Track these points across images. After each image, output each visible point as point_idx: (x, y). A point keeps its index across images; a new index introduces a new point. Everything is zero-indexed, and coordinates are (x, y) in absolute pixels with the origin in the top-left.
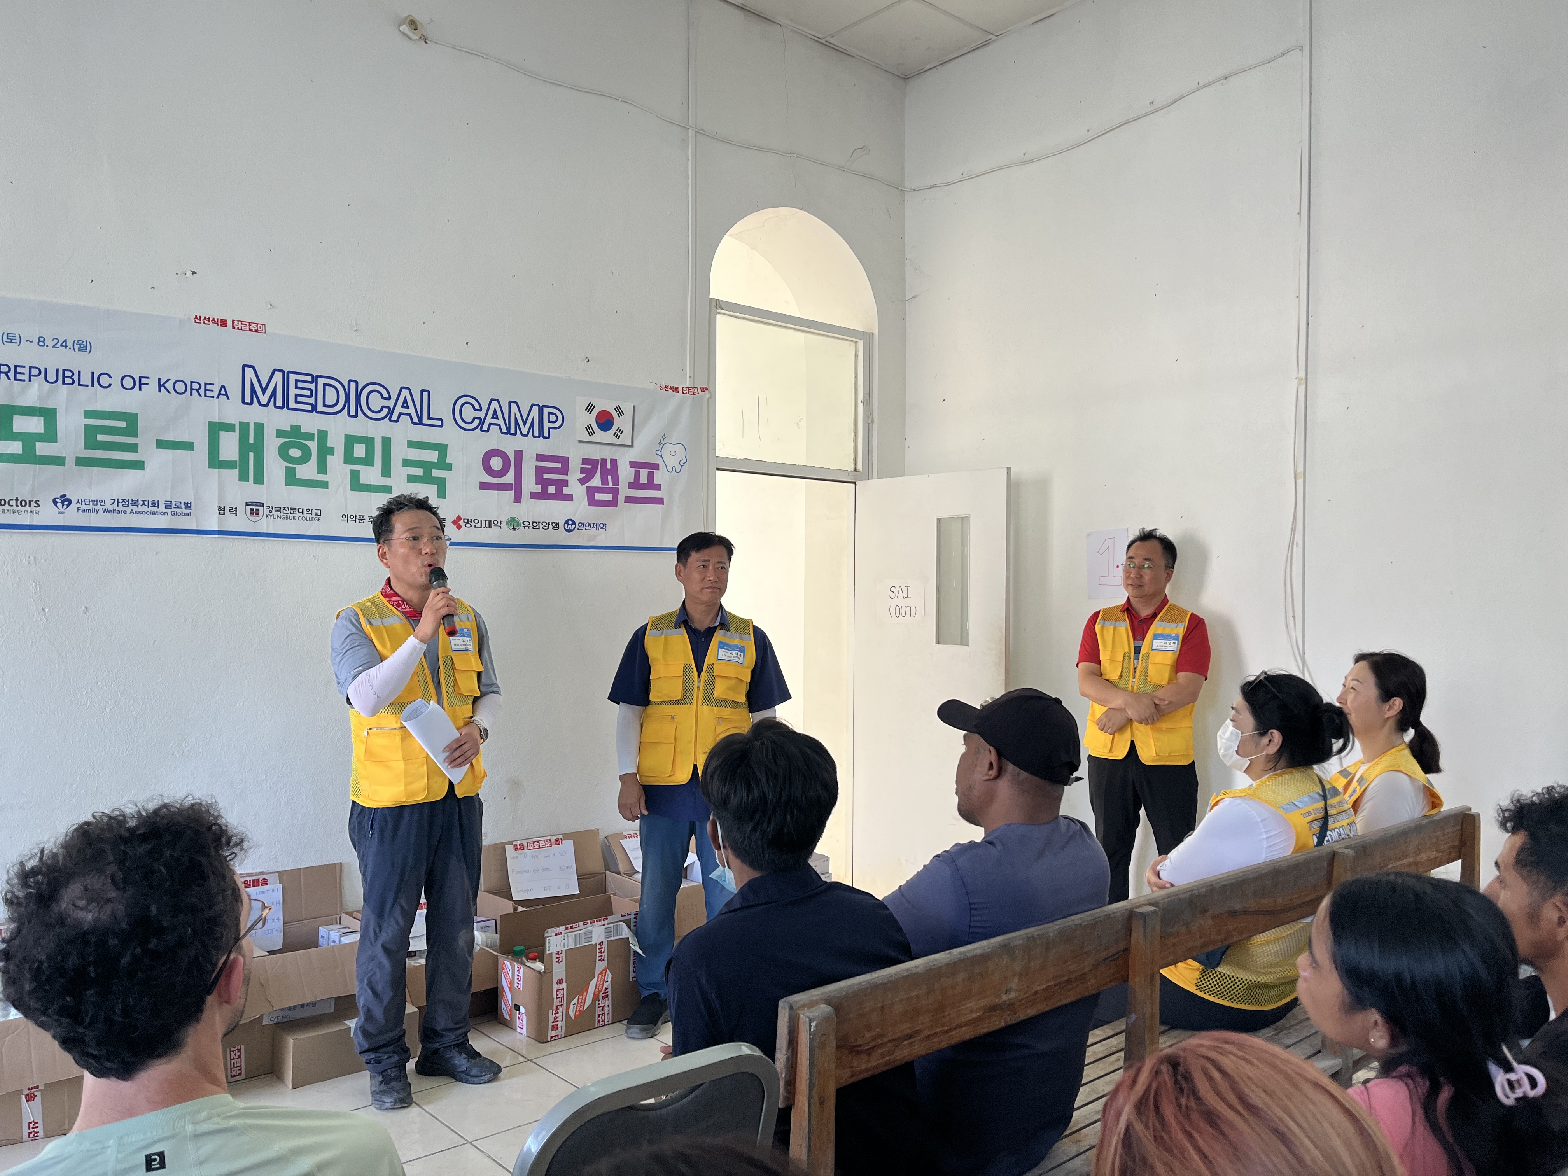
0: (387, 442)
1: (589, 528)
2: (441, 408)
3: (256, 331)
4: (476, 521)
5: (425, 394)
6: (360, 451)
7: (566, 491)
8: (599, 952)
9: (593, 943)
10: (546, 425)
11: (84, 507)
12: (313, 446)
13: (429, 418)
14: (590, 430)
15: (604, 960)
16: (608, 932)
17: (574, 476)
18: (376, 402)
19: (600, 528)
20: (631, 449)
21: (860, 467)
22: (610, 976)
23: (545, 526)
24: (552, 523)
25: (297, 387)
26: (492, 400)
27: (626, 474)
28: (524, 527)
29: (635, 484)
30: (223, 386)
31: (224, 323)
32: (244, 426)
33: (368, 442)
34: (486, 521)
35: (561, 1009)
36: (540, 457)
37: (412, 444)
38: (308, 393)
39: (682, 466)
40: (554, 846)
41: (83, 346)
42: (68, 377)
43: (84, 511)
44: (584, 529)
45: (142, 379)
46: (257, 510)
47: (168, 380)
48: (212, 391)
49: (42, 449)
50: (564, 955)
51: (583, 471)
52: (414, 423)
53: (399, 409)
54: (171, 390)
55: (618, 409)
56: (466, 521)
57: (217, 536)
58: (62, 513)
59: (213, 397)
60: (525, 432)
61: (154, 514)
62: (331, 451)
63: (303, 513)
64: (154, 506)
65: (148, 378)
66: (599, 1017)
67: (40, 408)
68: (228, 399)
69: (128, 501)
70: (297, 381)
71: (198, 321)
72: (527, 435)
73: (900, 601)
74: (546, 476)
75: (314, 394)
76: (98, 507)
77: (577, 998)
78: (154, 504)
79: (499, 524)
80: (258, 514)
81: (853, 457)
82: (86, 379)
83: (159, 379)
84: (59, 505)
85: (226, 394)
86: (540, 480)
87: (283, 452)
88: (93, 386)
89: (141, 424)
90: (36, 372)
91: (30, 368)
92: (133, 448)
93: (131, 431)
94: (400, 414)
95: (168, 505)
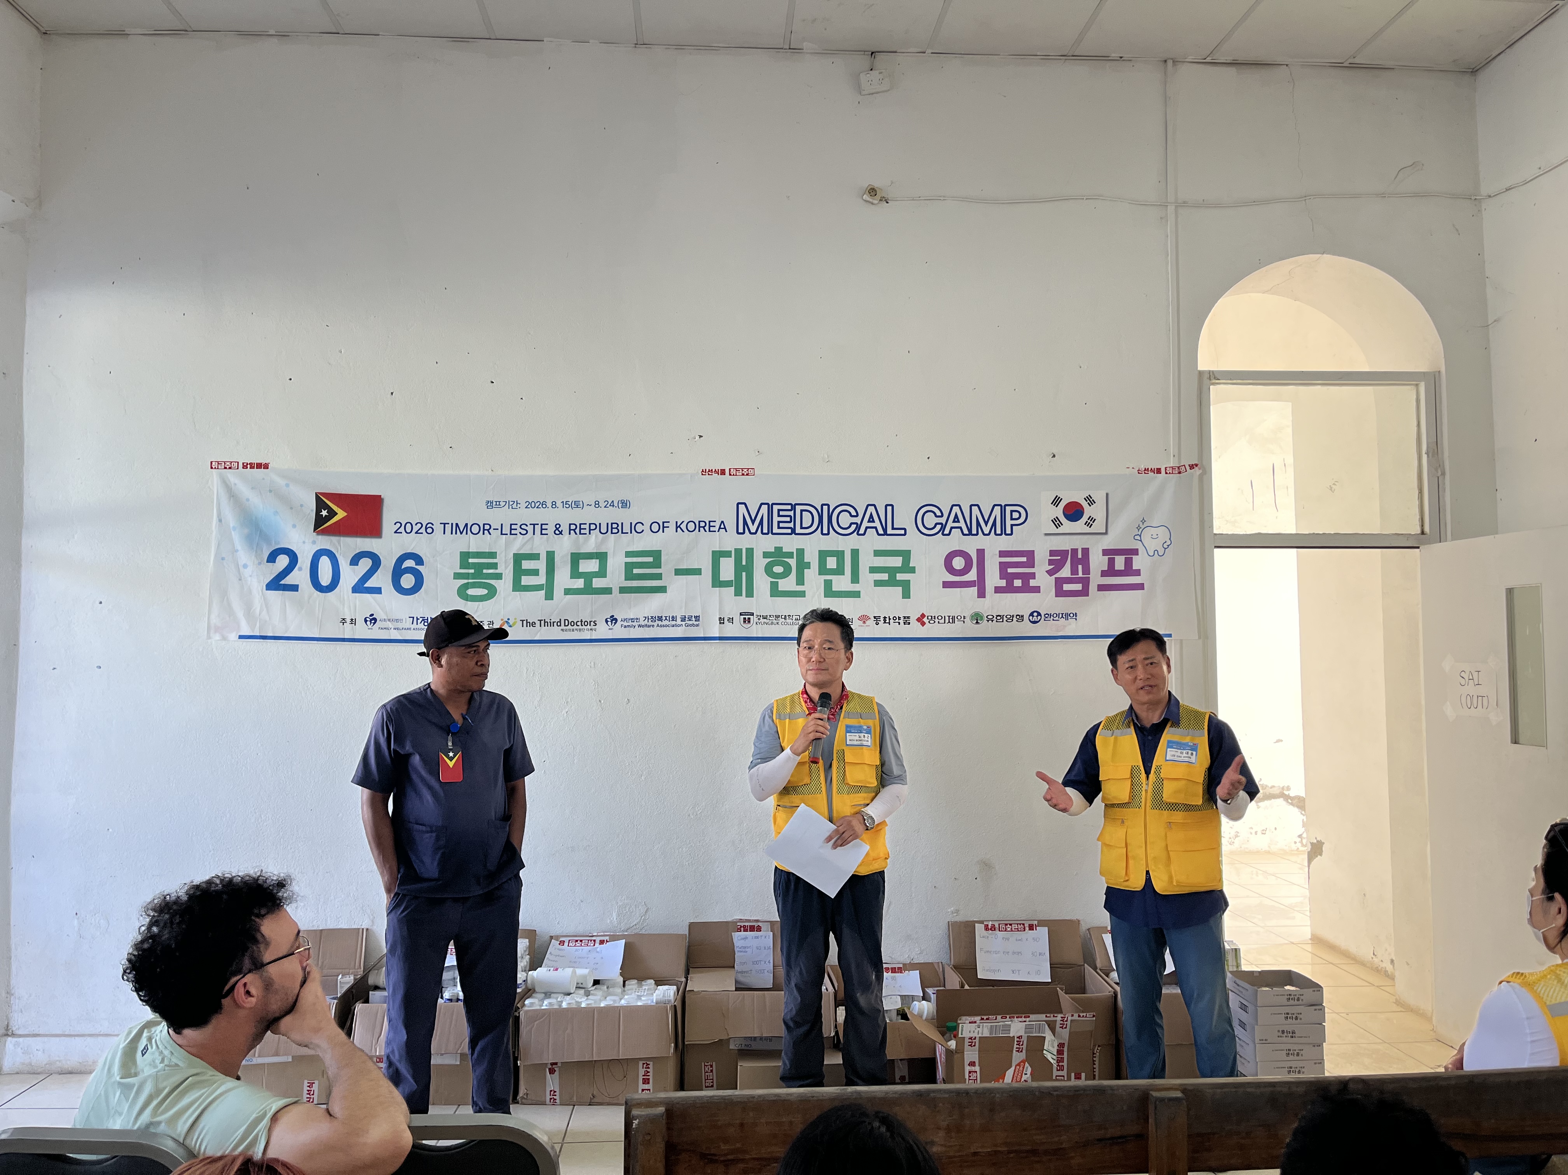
0: (855, 553)
1: (1057, 618)
2: (904, 518)
3: (747, 475)
4: (940, 618)
5: (889, 508)
6: (832, 563)
7: (1032, 583)
8: (1017, 1044)
9: (1012, 1035)
10: (1009, 522)
11: (625, 624)
12: (793, 562)
13: (893, 528)
14: (1057, 522)
15: (1022, 1051)
16: (1029, 1028)
17: (1041, 568)
18: (845, 520)
19: (1069, 617)
20: (1106, 536)
21: (1427, 529)
22: (1029, 1071)
23: (1009, 619)
25: (779, 516)
26: (953, 506)
27: (1098, 562)
28: (988, 621)
29: (1111, 571)
30: (722, 522)
31: (723, 472)
32: (738, 552)
33: (839, 555)
34: (949, 616)
36: (1002, 554)
37: (878, 553)
38: (788, 519)
40: (1027, 931)
41: (625, 504)
42: (615, 528)
43: (625, 627)
45: (665, 523)
46: (749, 619)
47: (683, 522)
48: (715, 526)
49: (597, 583)
50: (976, 1041)
51: (1051, 562)
52: (879, 534)
53: (865, 524)
54: (685, 529)
56: (930, 618)
57: (718, 641)
59: (715, 531)
60: (987, 532)
61: (673, 626)
62: (808, 565)
63: (785, 618)
64: (673, 620)
65: (669, 522)
67: (596, 553)
68: (726, 531)
69: (655, 618)
70: (779, 510)
71: (704, 473)
72: (989, 534)
73: (1471, 689)
74: (1010, 570)
75: (793, 519)
76: (635, 624)
78: (674, 618)
79: (962, 619)
80: (749, 622)
81: (1418, 517)
82: (627, 529)
83: (677, 522)
84: (609, 623)
85: (725, 528)
86: (1003, 574)
87: (768, 570)
88: (631, 533)
89: (663, 558)
90: (594, 527)
91: (590, 524)
92: (659, 577)
93: (657, 564)
94: (867, 528)
95: (683, 619)
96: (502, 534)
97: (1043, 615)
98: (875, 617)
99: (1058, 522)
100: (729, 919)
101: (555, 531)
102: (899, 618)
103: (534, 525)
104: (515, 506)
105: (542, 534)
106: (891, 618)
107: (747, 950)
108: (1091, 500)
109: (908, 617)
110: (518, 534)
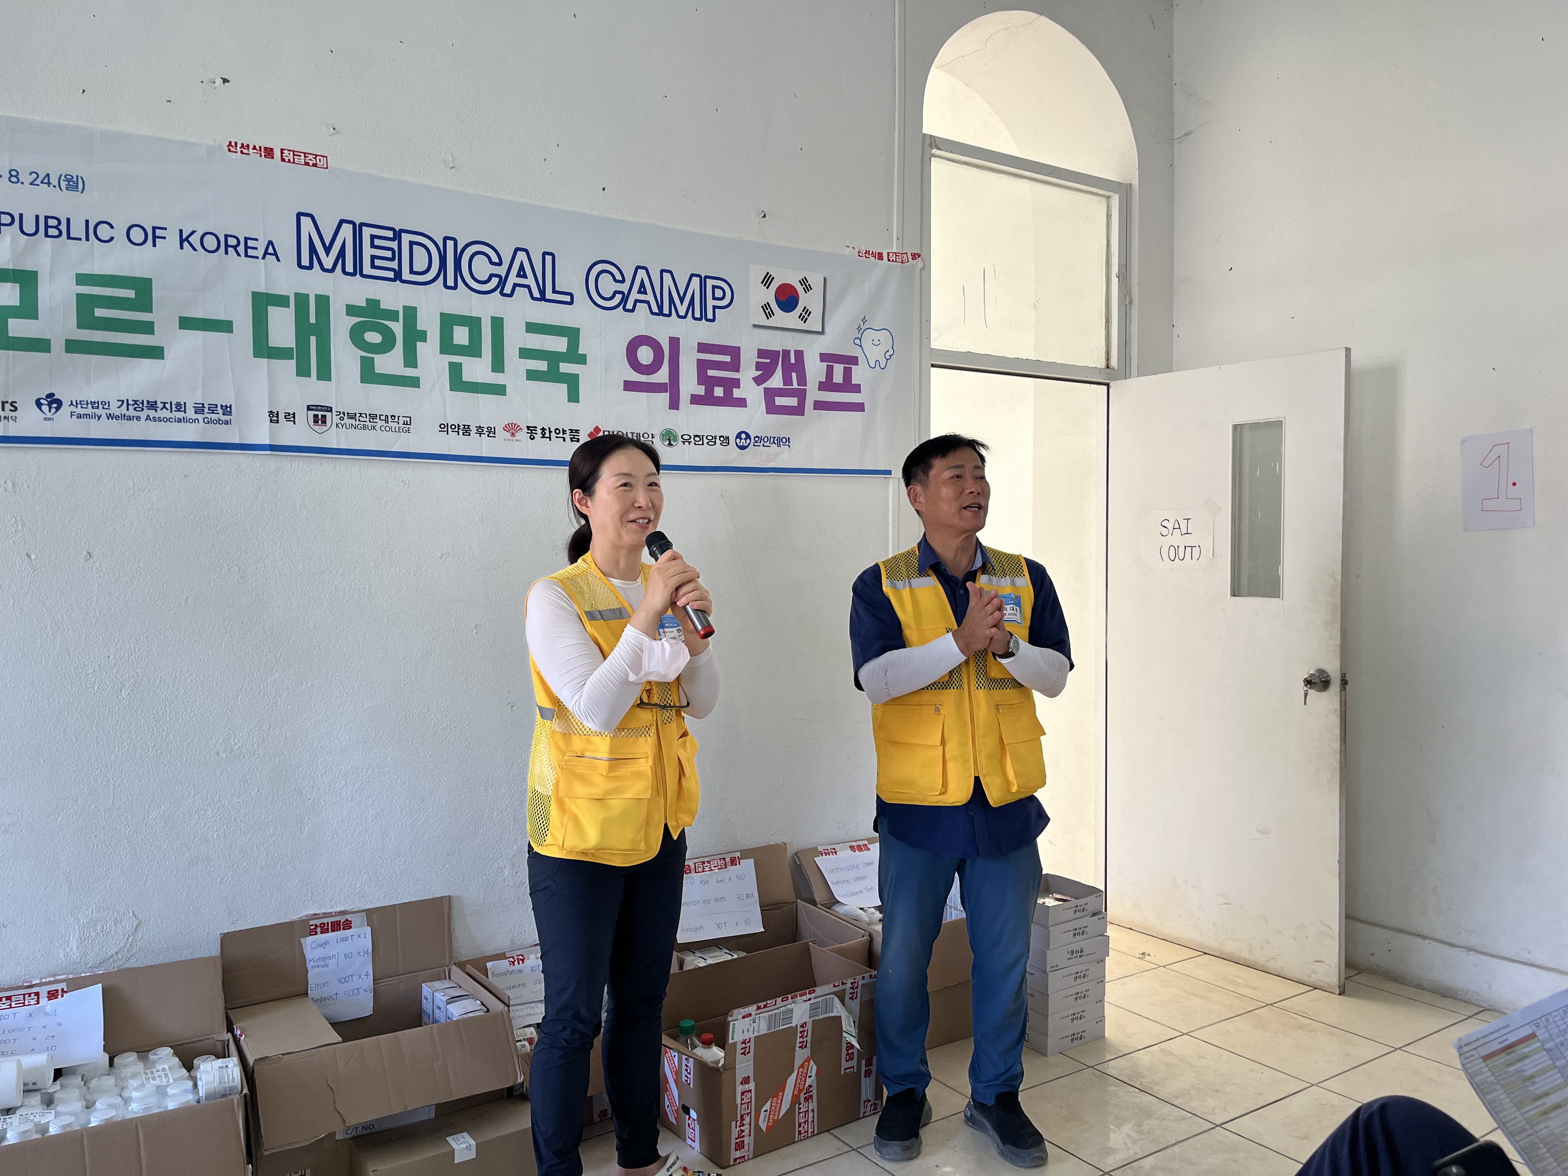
0: (498, 324)
2: (569, 278)
3: (315, 165)
5: (549, 258)
6: (461, 336)
7: (737, 393)
8: (800, 1037)
9: (793, 1025)
10: (710, 303)
11: (80, 410)
12: (397, 328)
13: (554, 292)
14: (767, 310)
15: (806, 1047)
16: (814, 1008)
17: (747, 373)
19: (781, 443)
20: (822, 337)
21: (1114, 363)
22: (815, 1068)
23: (710, 441)
24: (720, 437)
25: (373, 246)
26: (638, 268)
27: (815, 370)
28: (684, 442)
29: (827, 385)
30: (270, 243)
31: (269, 153)
32: (302, 300)
33: (473, 324)
35: (747, 1119)
36: (703, 348)
37: (532, 328)
38: (389, 254)
39: (887, 359)
40: (730, 868)
41: (73, 184)
42: (52, 226)
43: (79, 416)
44: (761, 445)
45: (157, 231)
46: (324, 417)
47: (193, 232)
48: (256, 249)
49: (17, 328)
50: (752, 1044)
51: (759, 366)
52: (533, 298)
53: (513, 279)
54: (198, 245)
55: (804, 282)
57: (269, 452)
58: (50, 419)
59: (257, 258)
60: (682, 313)
61: (179, 421)
62: (423, 336)
63: (386, 421)
64: (179, 410)
65: (165, 229)
66: (800, 1126)
67: (13, 270)
68: (278, 260)
69: (142, 403)
70: (373, 237)
71: (232, 149)
72: (685, 317)
73: (1177, 539)
74: (711, 373)
75: (397, 255)
76: (100, 411)
77: (769, 1102)
78: (180, 407)
80: (324, 422)
81: (1104, 350)
82: (78, 230)
83: (181, 231)
85: (275, 254)
86: (703, 378)
87: (356, 336)
88: (87, 239)
89: (157, 294)
90: (8, 220)
92: (147, 328)
93: (143, 303)
94: (515, 285)
95: (199, 409)
97: (752, 438)
98: (528, 428)
99: (769, 310)
100: (295, 917)
102: (564, 432)
106: (553, 430)
107: (327, 962)
108: (807, 284)
109: (577, 431)
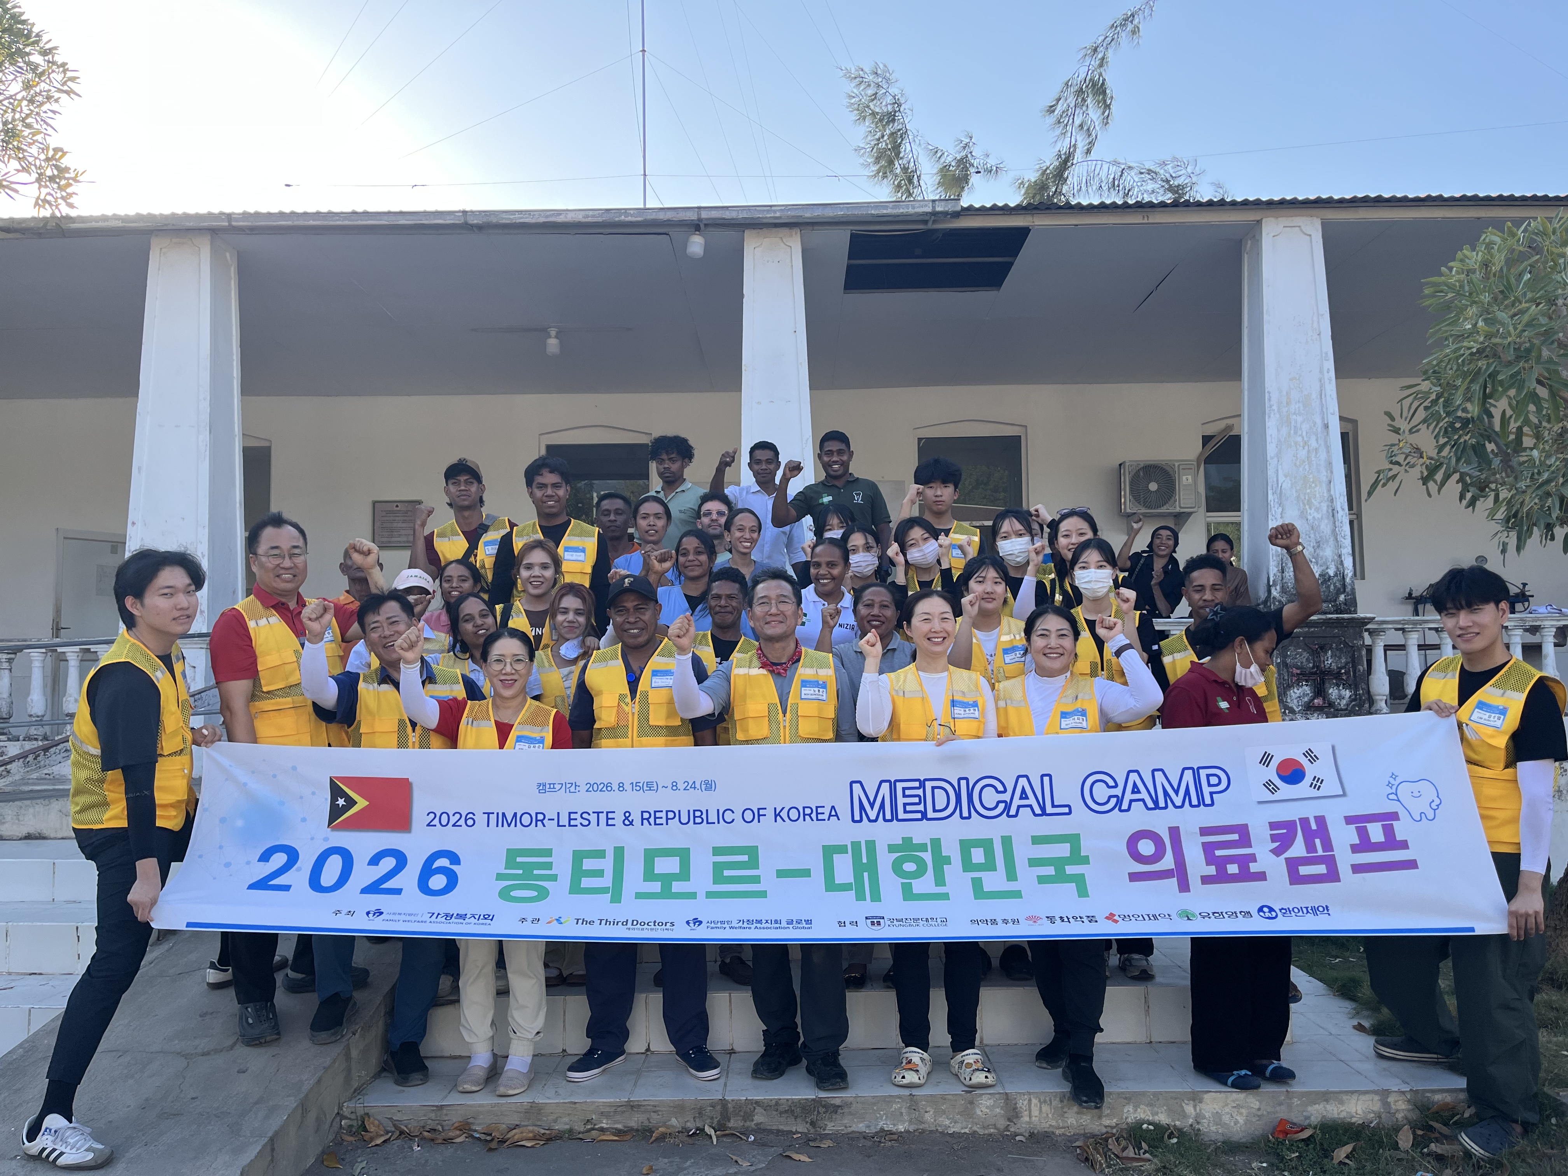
0: (1008, 842)
2: (1067, 792)
5: (1047, 779)
6: (978, 856)
7: (1254, 868)
10: (1206, 790)
11: (712, 926)
12: (927, 857)
13: (1054, 807)
17: (1262, 847)
18: (990, 797)
20: (1344, 800)
25: (905, 796)
26: (1131, 772)
27: (1343, 833)
29: (1363, 846)
30: (833, 808)
32: (857, 846)
33: (987, 844)
36: (1205, 831)
37: (1037, 840)
38: (917, 800)
41: (709, 786)
42: (698, 817)
43: (713, 930)
45: (761, 811)
47: (783, 808)
48: (824, 813)
49: (678, 886)
51: (1274, 838)
52: (1035, 815)
53: (1017, 802)
54: (786, 818)
59: (824, 820)
60: (1178, 804)
61: (776, 930)
62: (947, 860)
64: (776, 922)
65: (766, 809)
67: (676, 849)
68: (838, 819)
69: (752, 919)
70: (905, 789)
72: (1181, 807)
74: (1220, 853)
75: (922, 800)
76: (726, 925)
82: (713, 817)
83: (775, 809)
85: (836, 815)
86: (1212, 859)
87: (897, 867)
88: (718, 823)
89: (762, 856)
90: (672, 815)
91: (667, 812)
92: (756, 879)
93: (753, 863)
94: (1019, 807)
95: (790, 922)
96: (559, 826)
101: (624, 821)
103: (598, 813)
104: (572, 789)
105: (607, 825)
110: (579, 825)
